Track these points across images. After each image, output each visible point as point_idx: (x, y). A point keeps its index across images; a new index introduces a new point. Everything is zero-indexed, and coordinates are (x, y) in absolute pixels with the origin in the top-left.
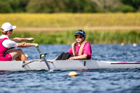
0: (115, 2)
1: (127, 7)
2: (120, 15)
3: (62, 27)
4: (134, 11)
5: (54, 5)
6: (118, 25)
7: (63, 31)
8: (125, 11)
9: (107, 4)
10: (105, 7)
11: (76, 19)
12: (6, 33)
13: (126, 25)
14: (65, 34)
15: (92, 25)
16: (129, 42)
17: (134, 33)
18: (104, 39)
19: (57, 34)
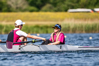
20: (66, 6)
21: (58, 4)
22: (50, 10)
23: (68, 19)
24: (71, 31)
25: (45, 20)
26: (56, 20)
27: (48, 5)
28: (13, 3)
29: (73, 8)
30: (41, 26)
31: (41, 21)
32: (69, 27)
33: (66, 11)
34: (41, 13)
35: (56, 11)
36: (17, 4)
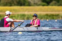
0: (39, 1)
1: (44, 3)
3: (15, 12)
4: (47, 5)
5: (12, 3)
8: (43, 5)
9: (35, 2)
10: (34, 4)
11: (22, 9)
12: (7, 15)
13: (44, 11)
16: (45, 19)
17: (47, 15)
19: (13, 15)
21: (60, 1)
25: (52, 11)
26: (59, 11)
27: (54, 2)
30: (49, 15)
31: (49, 11)
35: (59, 5)
36: (34, 1)
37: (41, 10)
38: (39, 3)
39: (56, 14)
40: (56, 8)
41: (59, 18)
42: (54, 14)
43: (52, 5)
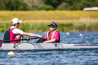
0: (40, 3)
1: (49, 7)
2: (43, 12)
4: (54, 10)
6: (42, 19)
7: (4, 23)
8: (48, 10)
9: (35, 5)
10: (33, 7)
11: (13, 15)
13: (48, 19)
14: (5, 25)
15: (24, 20)
18: (32, 29)
20: (82, 5)
21: (74, 3)
22: (66, 8)
23: (84, 17)
24: (87, 29)
25: (61, 19)
26: (72, 18)
27: (64, 4)
28: (29, 2)
29: (88, 6)
31: (57, 19)
32: (85, 25)
33: (82, 9)
34: (57, 12)
35: (72, 10)
36: (33, 3)
37: (44, 17)
38: (41, 6)
39: (68, 24)
40: (67, 13)
41: (72, 29)
42: (65, 23)
43: (62, 10)
